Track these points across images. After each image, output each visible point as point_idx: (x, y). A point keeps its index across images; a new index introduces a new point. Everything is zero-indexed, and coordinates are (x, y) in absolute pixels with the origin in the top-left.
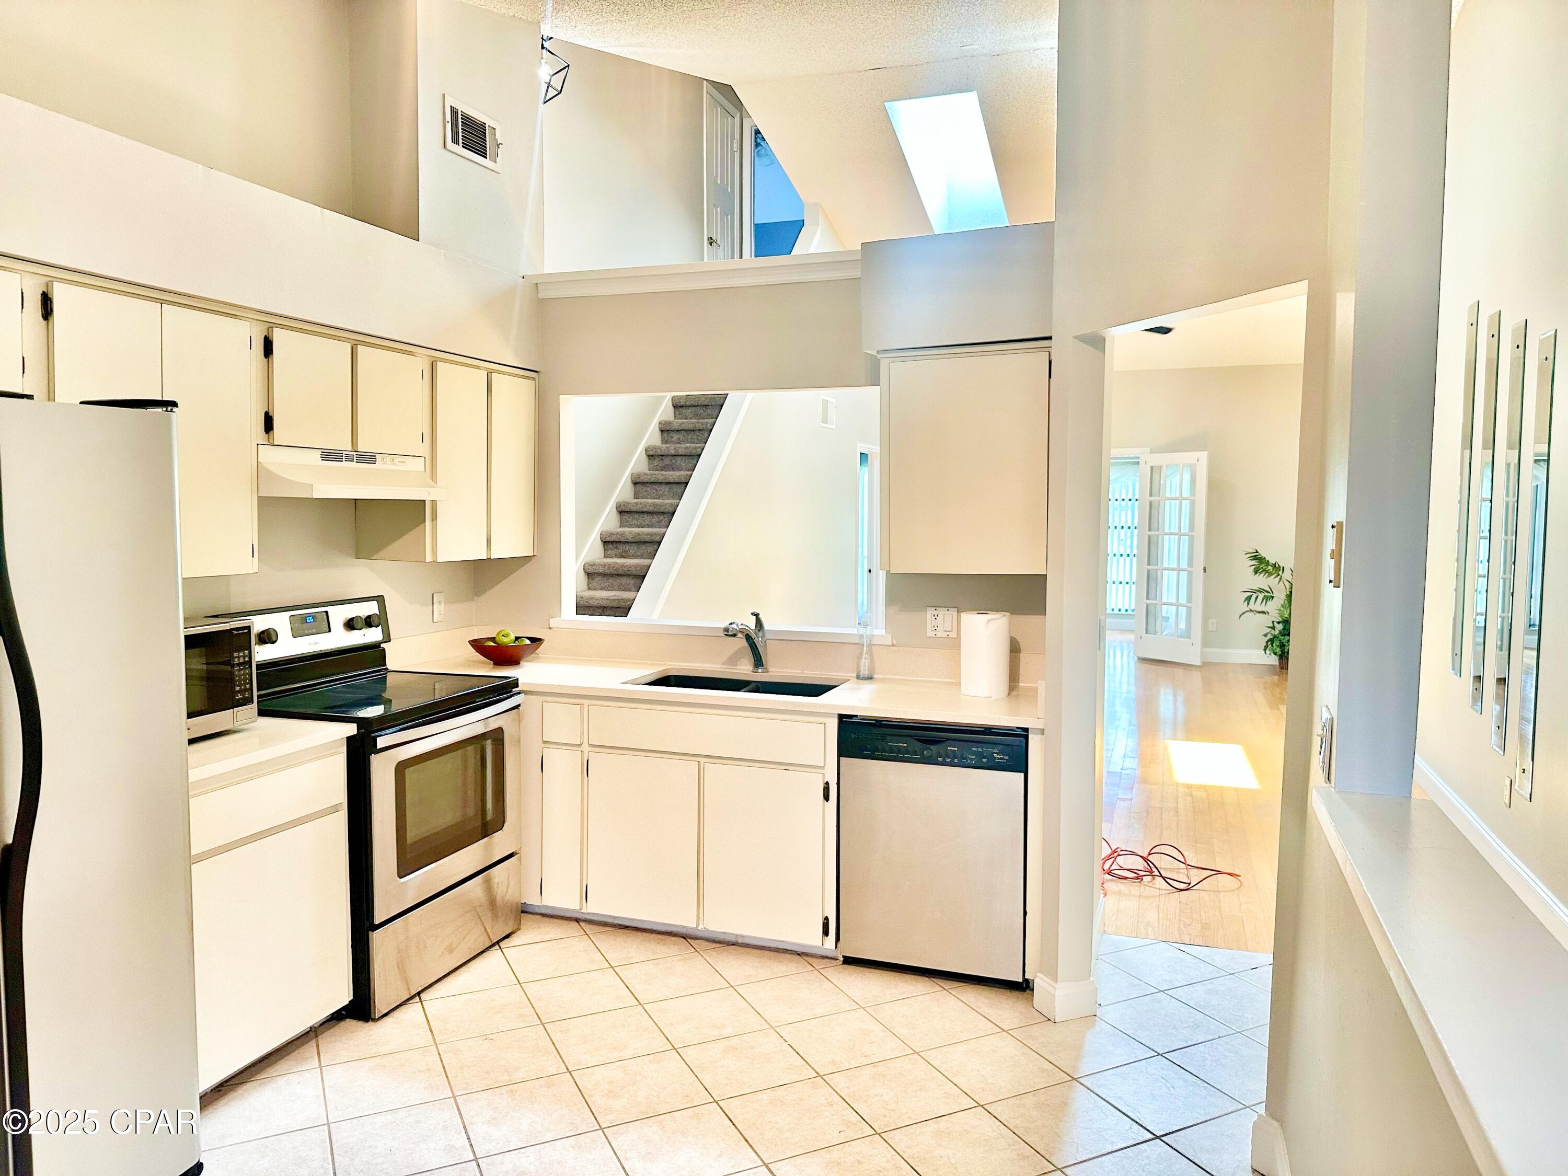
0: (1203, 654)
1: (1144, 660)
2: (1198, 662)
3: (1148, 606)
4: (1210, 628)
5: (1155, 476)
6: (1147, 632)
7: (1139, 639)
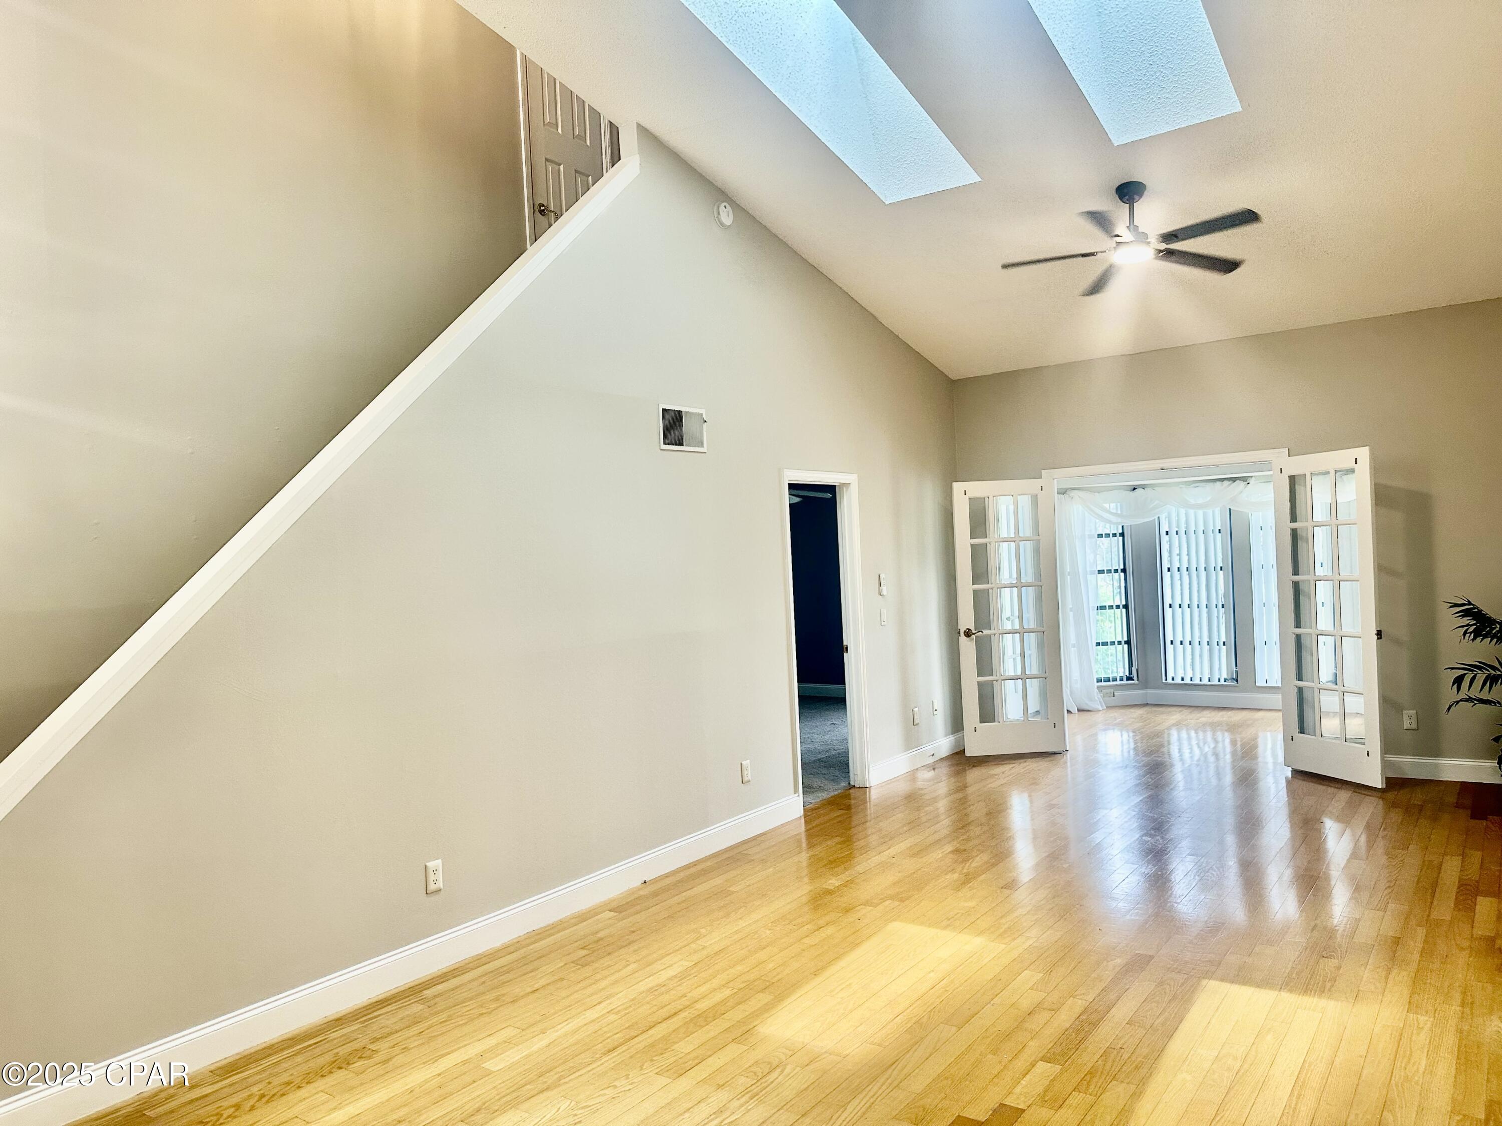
0: (1385, 765)
1: (1299, 774)
2: (1378, 782)
3: (1300, 690)
4: (1406, 725)
5: (1298, 489)
6: (1302, 731)
7: (1289, 739)
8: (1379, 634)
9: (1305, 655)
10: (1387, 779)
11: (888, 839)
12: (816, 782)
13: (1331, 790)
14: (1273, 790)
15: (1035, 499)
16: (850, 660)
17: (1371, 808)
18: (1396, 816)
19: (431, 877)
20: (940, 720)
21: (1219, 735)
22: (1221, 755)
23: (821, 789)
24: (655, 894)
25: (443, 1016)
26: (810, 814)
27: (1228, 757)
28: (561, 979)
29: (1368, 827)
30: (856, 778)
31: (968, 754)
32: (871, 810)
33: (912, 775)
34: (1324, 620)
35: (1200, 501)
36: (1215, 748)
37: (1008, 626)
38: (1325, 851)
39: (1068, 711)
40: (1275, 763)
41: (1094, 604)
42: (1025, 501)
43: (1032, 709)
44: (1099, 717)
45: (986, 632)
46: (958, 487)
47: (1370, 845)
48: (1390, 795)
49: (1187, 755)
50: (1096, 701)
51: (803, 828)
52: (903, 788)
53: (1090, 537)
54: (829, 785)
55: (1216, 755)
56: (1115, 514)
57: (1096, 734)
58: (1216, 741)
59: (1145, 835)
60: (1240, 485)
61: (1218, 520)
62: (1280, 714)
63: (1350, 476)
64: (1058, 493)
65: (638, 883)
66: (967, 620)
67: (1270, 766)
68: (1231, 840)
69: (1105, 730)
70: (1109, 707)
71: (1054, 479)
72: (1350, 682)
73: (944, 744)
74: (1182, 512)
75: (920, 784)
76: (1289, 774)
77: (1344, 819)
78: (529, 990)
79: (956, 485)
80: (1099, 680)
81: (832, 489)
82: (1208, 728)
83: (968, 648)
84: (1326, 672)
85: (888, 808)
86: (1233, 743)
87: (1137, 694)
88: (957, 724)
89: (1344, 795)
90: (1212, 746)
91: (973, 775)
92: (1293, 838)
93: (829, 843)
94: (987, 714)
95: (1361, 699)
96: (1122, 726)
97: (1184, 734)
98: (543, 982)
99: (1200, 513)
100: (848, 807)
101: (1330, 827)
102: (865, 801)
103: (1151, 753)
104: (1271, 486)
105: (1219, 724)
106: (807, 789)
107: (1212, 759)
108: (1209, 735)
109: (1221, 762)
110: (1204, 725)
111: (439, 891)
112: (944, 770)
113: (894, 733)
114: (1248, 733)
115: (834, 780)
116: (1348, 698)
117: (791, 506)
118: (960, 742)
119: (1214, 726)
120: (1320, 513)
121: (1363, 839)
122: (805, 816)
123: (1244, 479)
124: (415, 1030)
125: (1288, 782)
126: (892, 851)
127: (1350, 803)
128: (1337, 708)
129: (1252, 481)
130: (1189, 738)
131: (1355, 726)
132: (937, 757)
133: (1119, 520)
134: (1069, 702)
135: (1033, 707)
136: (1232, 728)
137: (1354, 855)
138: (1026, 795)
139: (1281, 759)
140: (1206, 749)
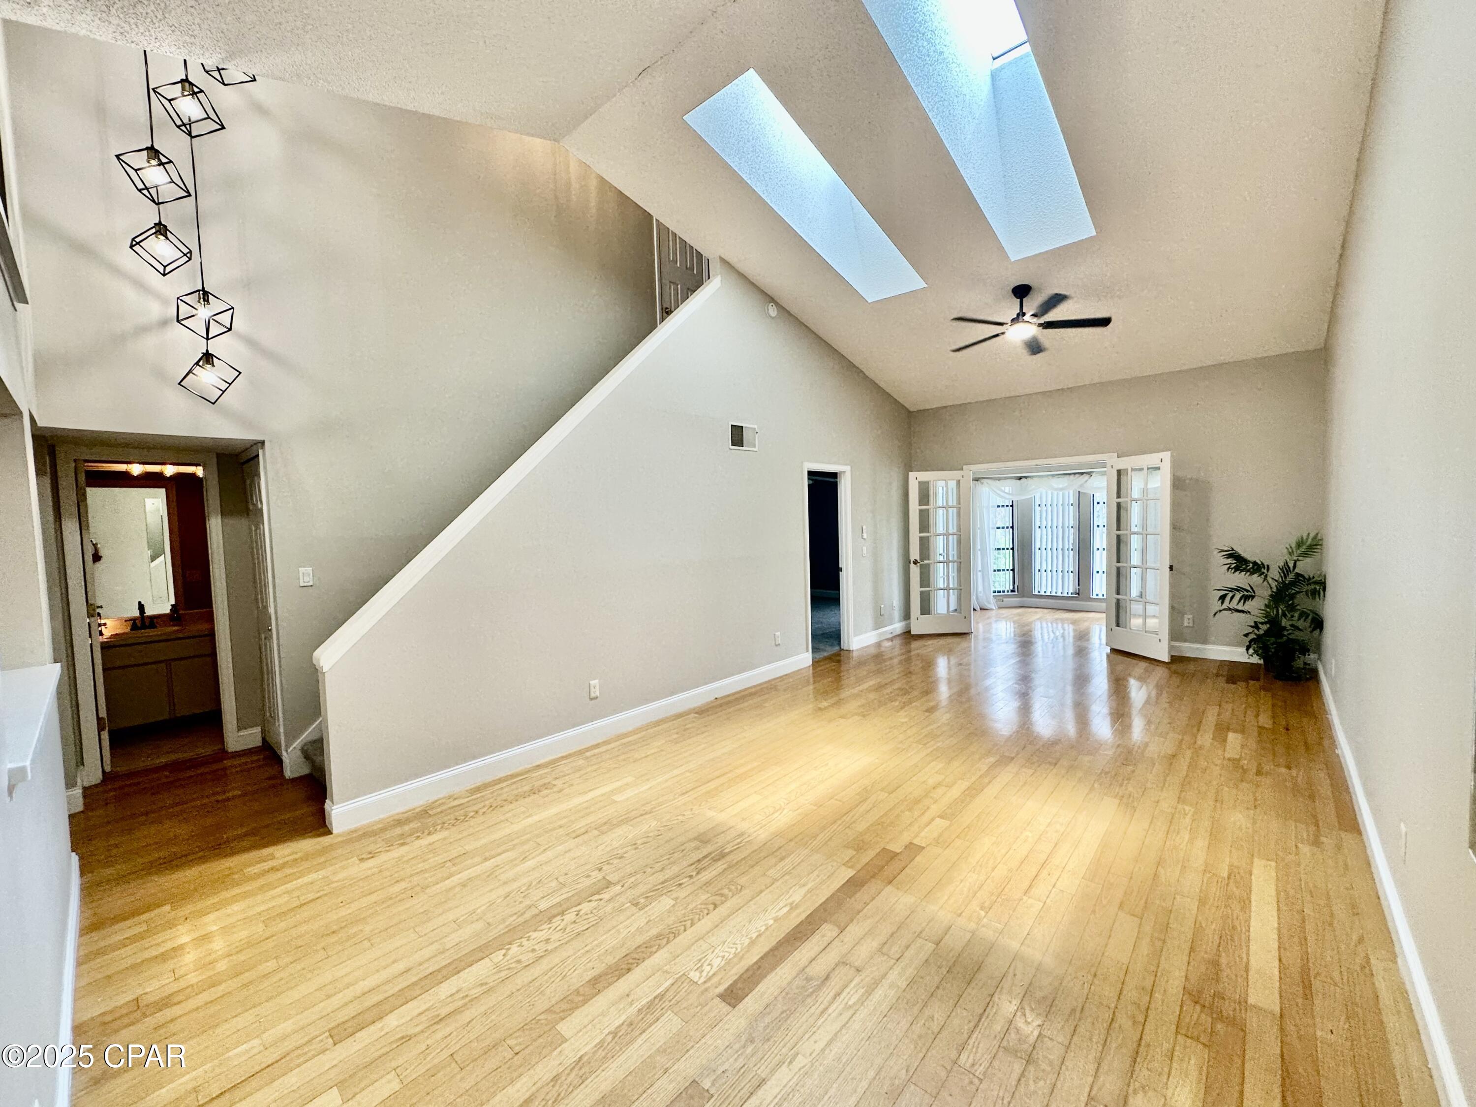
1: (1114, 651)
2: (1166, 658)
3: (1118, 601)
4: (1186, 624)
5: (1123, 478)
6: (1118, 625)
7: (1110, 630)
8: (1171, 568)
9: (1122, 580)
10: (1172, 656)
11: (860, 681)
12: (821, 646)
13: (1134, 661)
14: (1098, 660)
15: (958, 482)
16: (843, 576)
17: (1160, 673)
18: (1176, 680)
19: (592, 690)
20: (897, 614)
21: (1066, 626)
22: (1067, 637)
23: (824, 650)
24: (721, 705)
25: (595, 767)
26: (815, 663)
27: (1071, 640)
28: (662, 750)
29: (1157, 686)
30: (844, 645)
31: (912, 633)
32: (853, 663)
33: (879, 644)
34: (1135, 559)
35: (1061, 486)
36: (1063, 633)
37: (941, 558)
38: (1129, 698)
39: (974, 610)
40: (1100, 644)
41: (993, 547)
42: (953, 484)
43: (952, 609)
44: (993, 613)
45: (926, 562)
46: (912, 475)
47: (1159, 695)
48: (1174, 667)
49: (1046, 637)
50: (992, 604)
51: (811, 671)
52: (873, 651)
53: (993, 507)
54: (828, 648)
55: (1063, 636)
56: (1008, 494)
57: (990, 623)
58: (1064, 629)
59: (1016, 683)
60: (1086, 477)
61: (1072, 499)
62: (1104, 615)
63: (1157, 471)
64: (974, 480)
65: (713, 698)
66: (915, 554)
67: (1097, 645)
68: (1069, 688)
69: (996, 621)
70: (1000, 608)
71: (970, 471)
72: (1150, 597)
73: (898, 627)
74: (1049, 492)
75: (883, 649)
76: (1109, 651)
77: (1141, 679)
78: (643, 755)
79: (911, 474)
80: (994, 592)
81: (834, 475)
82: (1059, 622)
83: (915, 570)
84: (1134, 592)
85: (861, 663)
86: (1075, 631)
87: (1016, 600)
88: (907, 616)
89: (1143, 665)
90: (1062, 631)
91: (915, 644)
92: (1109, 690)
93: (825, 681)
94: (926, 609)
95: (1157, 608)
96: (1006, 619)
97: (1044, 625)
98: (653, 751)
99: (1061, 493)
100: (839, 661)
101: (1133, 684)
102: (849, 658)
103: (1024, 635)
104: (1105, 478)
105: (1067, 619)
106: (815, 650)
107: (1061, 640)
108: (1060, 625)
109: (1067, 643)
110: (1057, 619)
111: (597, 698)
112: (897, 642)
113: (868, 618)
114: (1084, 626)
115: (832, 645)
116: (1149, 607)
117: (809, 486)
118: (908, 626)
119: (1063, 620)
120: (1136, 493)
121: (1154, 693)
122: (813, 665)
123: (1090, 474)
124: (577, 775)
125: (1108, 656)
126: (861, 688)
127: (1146, 670)
128: (1141, 612)
129: (1094, 475)
130: (1047, 627)
131: (1152, 623)
132: (894, 634)
133: (1010, 497)
134: (974, 603)
135: (953, 606)
136: (1074, 622)
137: (1147, 702)
138: (946, 658)
139: (1104, 641)
140: (1058, 634)
